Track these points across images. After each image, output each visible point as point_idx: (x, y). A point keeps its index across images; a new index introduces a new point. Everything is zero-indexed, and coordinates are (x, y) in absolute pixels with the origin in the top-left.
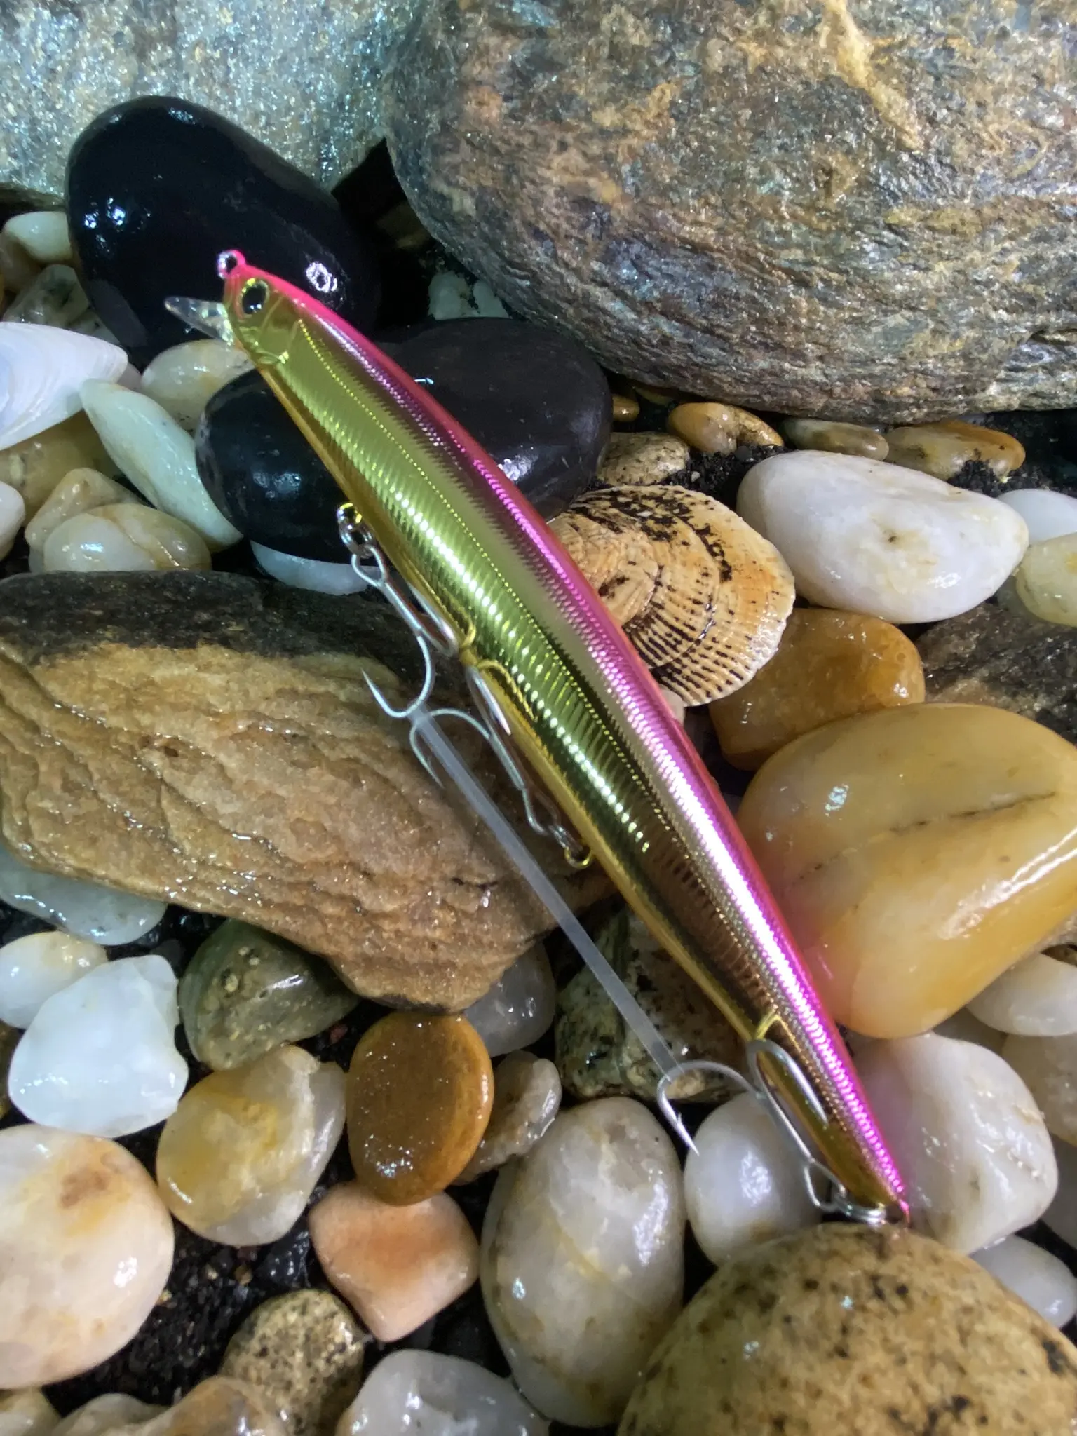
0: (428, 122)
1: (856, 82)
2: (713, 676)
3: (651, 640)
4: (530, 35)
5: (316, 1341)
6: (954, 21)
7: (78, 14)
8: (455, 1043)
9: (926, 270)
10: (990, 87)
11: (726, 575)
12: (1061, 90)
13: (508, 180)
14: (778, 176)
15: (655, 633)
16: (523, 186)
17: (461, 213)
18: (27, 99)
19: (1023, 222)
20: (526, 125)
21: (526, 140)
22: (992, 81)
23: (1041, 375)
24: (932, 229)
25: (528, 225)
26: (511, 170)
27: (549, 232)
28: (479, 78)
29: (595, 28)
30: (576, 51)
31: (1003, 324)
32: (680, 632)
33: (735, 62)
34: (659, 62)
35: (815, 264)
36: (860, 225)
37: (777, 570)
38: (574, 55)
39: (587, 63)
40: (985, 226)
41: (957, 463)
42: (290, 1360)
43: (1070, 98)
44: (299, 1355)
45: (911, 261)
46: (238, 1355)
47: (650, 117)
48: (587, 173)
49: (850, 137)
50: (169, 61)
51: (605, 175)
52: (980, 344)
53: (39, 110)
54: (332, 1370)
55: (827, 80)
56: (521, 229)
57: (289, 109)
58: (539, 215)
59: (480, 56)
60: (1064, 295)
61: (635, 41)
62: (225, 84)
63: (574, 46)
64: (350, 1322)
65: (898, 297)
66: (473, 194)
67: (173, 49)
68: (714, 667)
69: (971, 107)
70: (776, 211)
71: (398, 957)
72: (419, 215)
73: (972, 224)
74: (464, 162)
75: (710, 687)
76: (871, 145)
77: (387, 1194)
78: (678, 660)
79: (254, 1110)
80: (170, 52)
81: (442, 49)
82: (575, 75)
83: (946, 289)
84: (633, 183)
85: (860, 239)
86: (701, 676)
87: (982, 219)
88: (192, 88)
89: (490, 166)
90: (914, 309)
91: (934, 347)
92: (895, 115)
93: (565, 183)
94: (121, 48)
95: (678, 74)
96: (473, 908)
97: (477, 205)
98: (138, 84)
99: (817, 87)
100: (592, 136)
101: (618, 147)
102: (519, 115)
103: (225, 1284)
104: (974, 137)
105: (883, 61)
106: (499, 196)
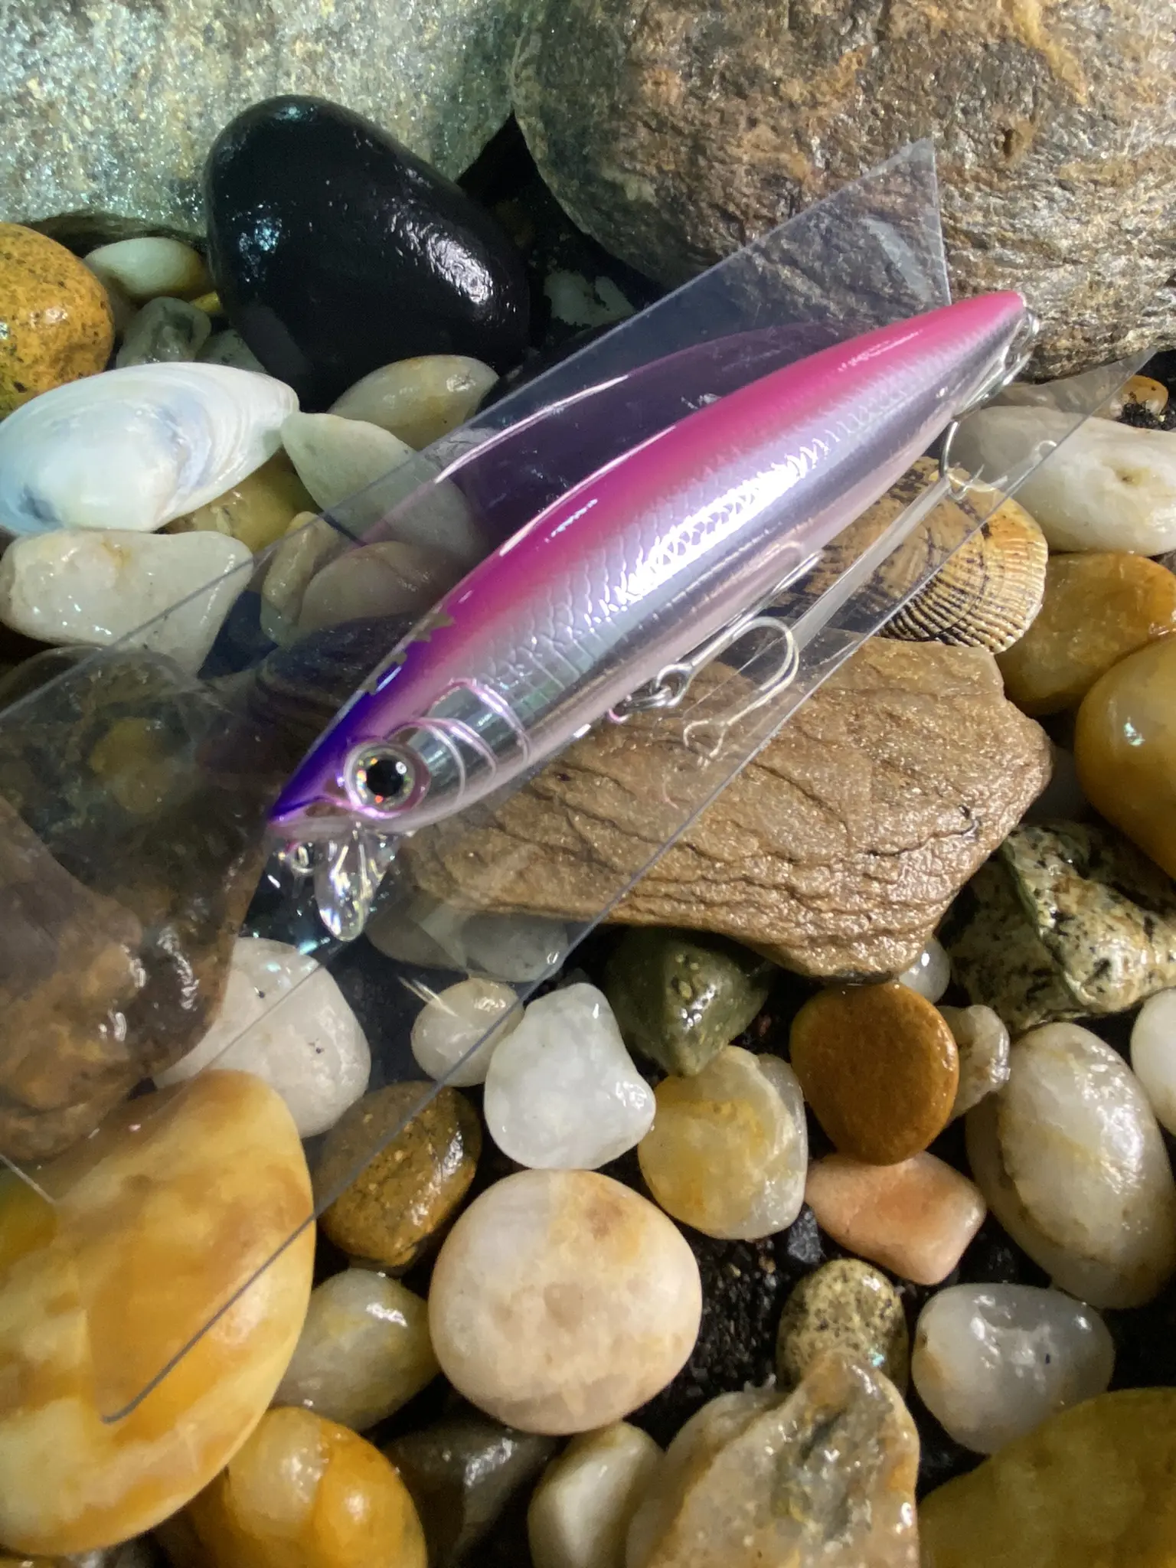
0: (594, 107)
1: (1032, 44)
2: (996, 630)
3: (936, 603)
4: (703, 7)
5: (866, 1303)
8: (906, 1005)
9: (1088, 222)
10: (1143, 44)
11: (986, 532)
13: (693, 162)
14: (963, 136)
15: (939, 596)
16: (711, 167)
17: (636, 201)
18: (106, 109)
19: (1168, 170)
20: (709, 102)
21: (714, 119)
22: (1142, 38)
23: (1169, 318)
25: (714, 206)
26: (698, 149)
27: (738, 213)
28: (653, 57)
30: (754, 23)
31: (1150, 270)
32: (962, 592)
33: (919, 28)
34: (843, 31)
35: (993, 225)
36: (1034, 185)
37: (1025, 521)
38: (752, 27)
39: (768, 35)
40: (1138, 173)
42: (849, 1325)
44: (857, 1319)
45: (1076, 215)
46: (799, 1334)
47: (839, 86)
48: (777, 149)
49: (1028, 98)
50: (266, 57)
51: (795, 149)
52: (1132, 290)
53: (120, 122)
54: (888, 1325)
55: (1004, 40)
56: (708, 212)
57: (399, 104)
58: (728, 197)
59: (652, 31)
61: (817, 9)
62: (328, 81)
63: (752, 17)
64: (884, 1279)
65: (1064, 252)
66: (652, 180)
67: (271, 43)
68: (998, 621)
69: (1128, 64)
70: (960, 172)
71: (840, 933)
72: (568, 209)
73: (1128, 174)
74: (642, 146)
75: (994, 640)
76: (1048, 104)
77: (875, 1156)
78: (964, 620)
79: (726, 1109)
80: (267, 48)
81: (604, 29)
82: (757, 48)
83: (1103, 240)
84: (823, 156)
85: (1033, 197)
86: (985, 632)
87: (1136, 170)
88: (293, 88)
89: (671, 149)
90: (1075, 262)
91: (1091, 298)
92: (1066, 72)
93: (755, 161)
94: (212, 46)
95: (862, 43)
96: (894, 875)
97: (657, 191)
98: (234, 83)
99: (995, 48)
100: (781, 110)
101: (808, 119)
102: (701, 93)
103: (751, 1276)
104: (1131, 91)
105: (1052, 21)
106: (682, 180)
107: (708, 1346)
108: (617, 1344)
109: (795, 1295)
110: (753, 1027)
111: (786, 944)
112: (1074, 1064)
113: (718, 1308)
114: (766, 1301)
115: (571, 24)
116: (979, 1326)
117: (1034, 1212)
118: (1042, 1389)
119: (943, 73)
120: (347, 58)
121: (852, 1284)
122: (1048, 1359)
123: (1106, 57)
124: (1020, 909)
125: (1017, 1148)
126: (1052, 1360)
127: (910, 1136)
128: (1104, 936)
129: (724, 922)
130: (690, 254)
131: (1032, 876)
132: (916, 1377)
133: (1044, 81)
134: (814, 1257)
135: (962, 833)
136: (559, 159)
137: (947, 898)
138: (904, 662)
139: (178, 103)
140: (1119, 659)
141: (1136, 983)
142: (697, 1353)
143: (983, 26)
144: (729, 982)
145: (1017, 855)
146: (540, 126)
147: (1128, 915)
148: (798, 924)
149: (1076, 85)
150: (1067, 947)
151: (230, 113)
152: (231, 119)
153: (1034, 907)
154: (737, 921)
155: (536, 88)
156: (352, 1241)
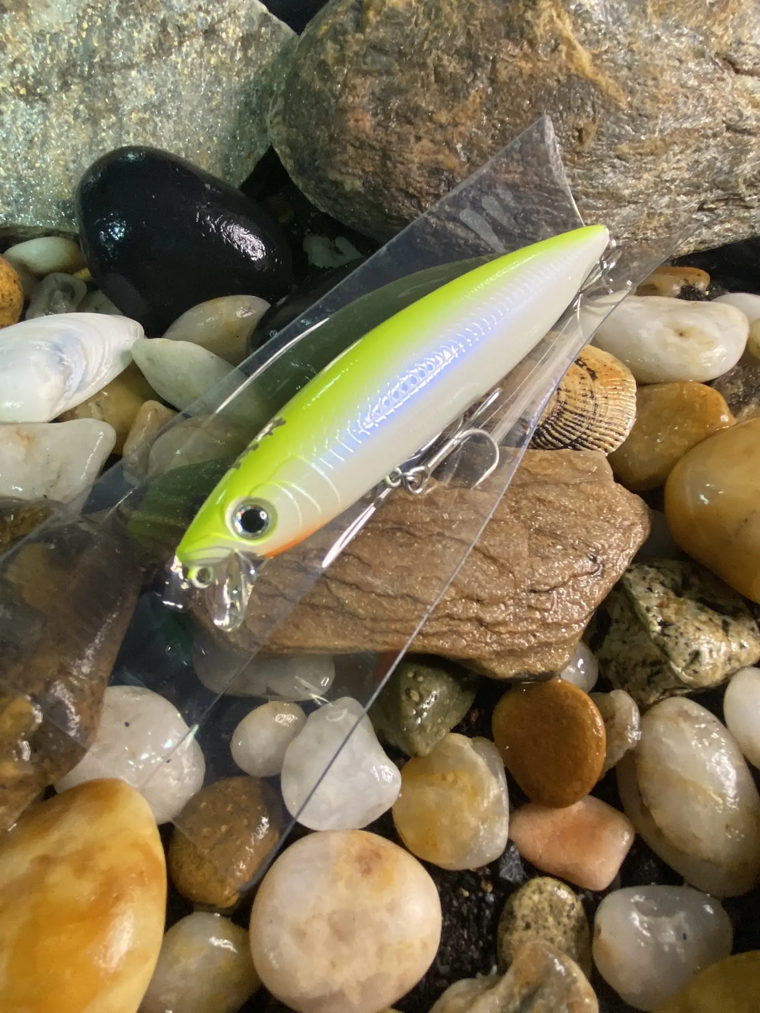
0: (319, 137)
1: (587, 77)
2: (608, 438)
3: (565, 424)
4: (381, 74)
5: (557, 907)
6: (630, 34)
7: (45, 100)
8: (566, 693)
9: (640, 178)
10: (658, 69)
11: (593, 375)
12: (691, 65)
13: (384, 165)
15: (567, 420)
16: (396, 167)
17: (352, 191)
18: (14, 163)
19: (686, 143)
20: (390, 129)
21: (394, 138)
22: (657, 66)
23: (704, 231)
24: (641, 154)
25: (400, 190)
26: (385, 157)
27: (415, 193)
28: (353, 105)
29: (423, 66)
30: (414, 80)
31: (685, 203)
32: (582, 416)
33: (515, 75)
34: (469, 80)
35: (578, 185)
36: (601, 159)
37: (619, 367)
38: (413, 83)
39: (422, 86)
40: (667, 146)
41: (677, 289)
42: (546, 924)
43: (697, 69)
44: (551, 920)
45: (631, 174)
46: (511, 934)
47: (470, 113)
48: (436, 153)
49: (589, 109)
50: (113, 124)
51: (447, 152)
52: (676, 216)
53: (23, 170)
54: (573, 922)
55: (569, 76)
56: (397, 194)
57: (200, 144)
58: (409, 184)
59: (351, 90)
60: (714, 180)
61: (451, 69)
62: (154, 134)
63: (412, 77)
64: (570, 890)
65: (628, 197)
66: (360, 177)
67: (115, 115)
68: (608, 432)
69: (650, 83)
71: (516, 648)
72: (310, 199)
73: (660, 147)
74: (351, 158)
75: (606, 445)
76: (602, 111)
77: (556, 802)
78: (585, 433)
80: (114, 119)
81: (321, 92)
82: (416, 94)
83: (652, 188)
84: (465, 154)
85: (602, 167)
86: (599, 440)
87: (665, 144)
88: (132, 140)
89: (370, 158)
90: (636, 203)
91: (650, 223)
92: (612, 91)
93: (423, 161)
94: (79, 120)
95: (481, 86)
96: (548, 605)
97: (364, 184)
98: (93, 142)
99: (565, 82)
100: (435, 130)
101: (452, 133)
102: (384, 124)
103: (476, 896)
104: (654, 98)
105: (598, 62)
106: (379, 176)
107: (449, 949)
108: (381, 950)
109: (507, 907)
110: (466, 720)
111: (480, 658)
112: (684, 725)
113: (455, 922)
114: (487, 912)
115: (301, 90)
116: (636, 918)
117: (666, 832)
118: (684, 959)
119: (534, 100)
120: (164, 120)
121: (545, 895)
122: (685, 937)
123: (635, 80)
124: (638, 622)
125: (651, 787)
126: (689, 938)
127: (577, 785)
128: (694, 635)
129: (436, 646)
130: (389, 220)
131: (644, 599)
132: (595, 958)
133: (598, 98)
134: (518, 878)
135: (592, 573)
136: (301, 170)
137: (586, 617)
138: (545, 464)
139: (59, 155)
140: (688, 450)
141: (720, 665)
142: (441, 954)
143: (555, 70)
144: (444, 688)
145: (633, 586)
146: (288, 151)
147: (710, 619)
148: (487, 644)
149: (619, 98)
150: (671, 644)
151: (92, 159)
152: (93, 162)
153: (646, 618)
154: (444, 645)
155: (283, 129)
156: (194, 892)
